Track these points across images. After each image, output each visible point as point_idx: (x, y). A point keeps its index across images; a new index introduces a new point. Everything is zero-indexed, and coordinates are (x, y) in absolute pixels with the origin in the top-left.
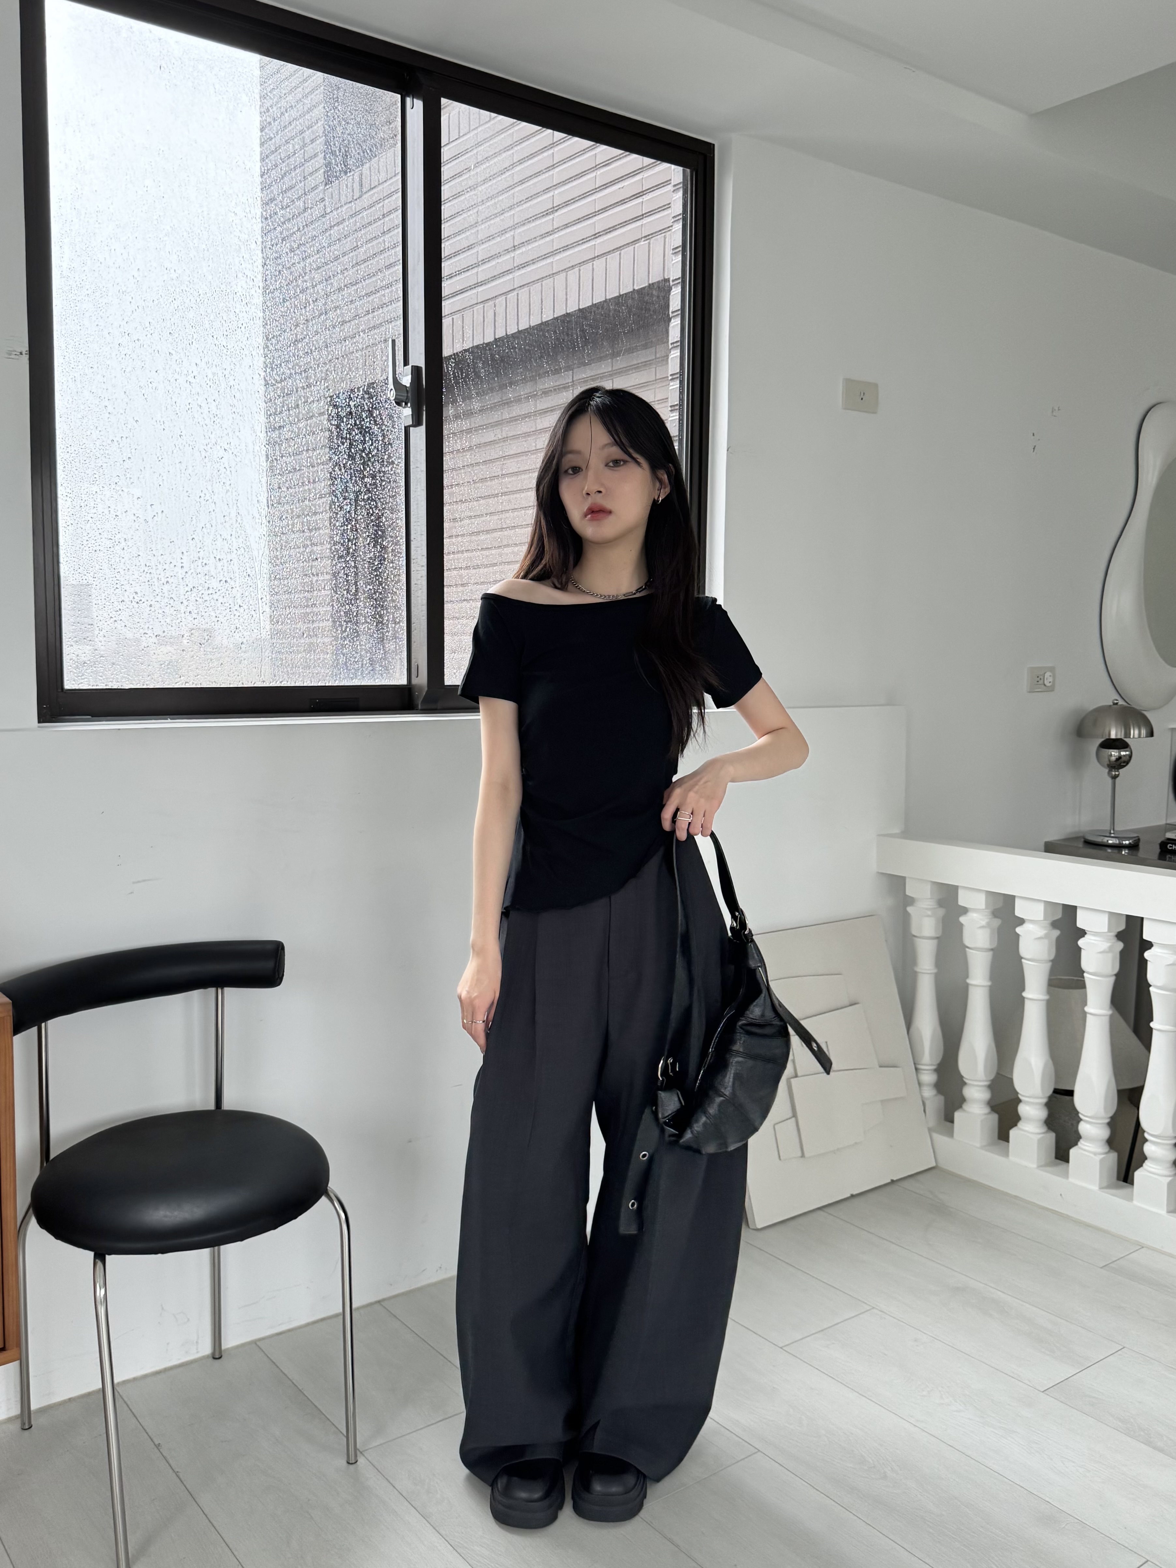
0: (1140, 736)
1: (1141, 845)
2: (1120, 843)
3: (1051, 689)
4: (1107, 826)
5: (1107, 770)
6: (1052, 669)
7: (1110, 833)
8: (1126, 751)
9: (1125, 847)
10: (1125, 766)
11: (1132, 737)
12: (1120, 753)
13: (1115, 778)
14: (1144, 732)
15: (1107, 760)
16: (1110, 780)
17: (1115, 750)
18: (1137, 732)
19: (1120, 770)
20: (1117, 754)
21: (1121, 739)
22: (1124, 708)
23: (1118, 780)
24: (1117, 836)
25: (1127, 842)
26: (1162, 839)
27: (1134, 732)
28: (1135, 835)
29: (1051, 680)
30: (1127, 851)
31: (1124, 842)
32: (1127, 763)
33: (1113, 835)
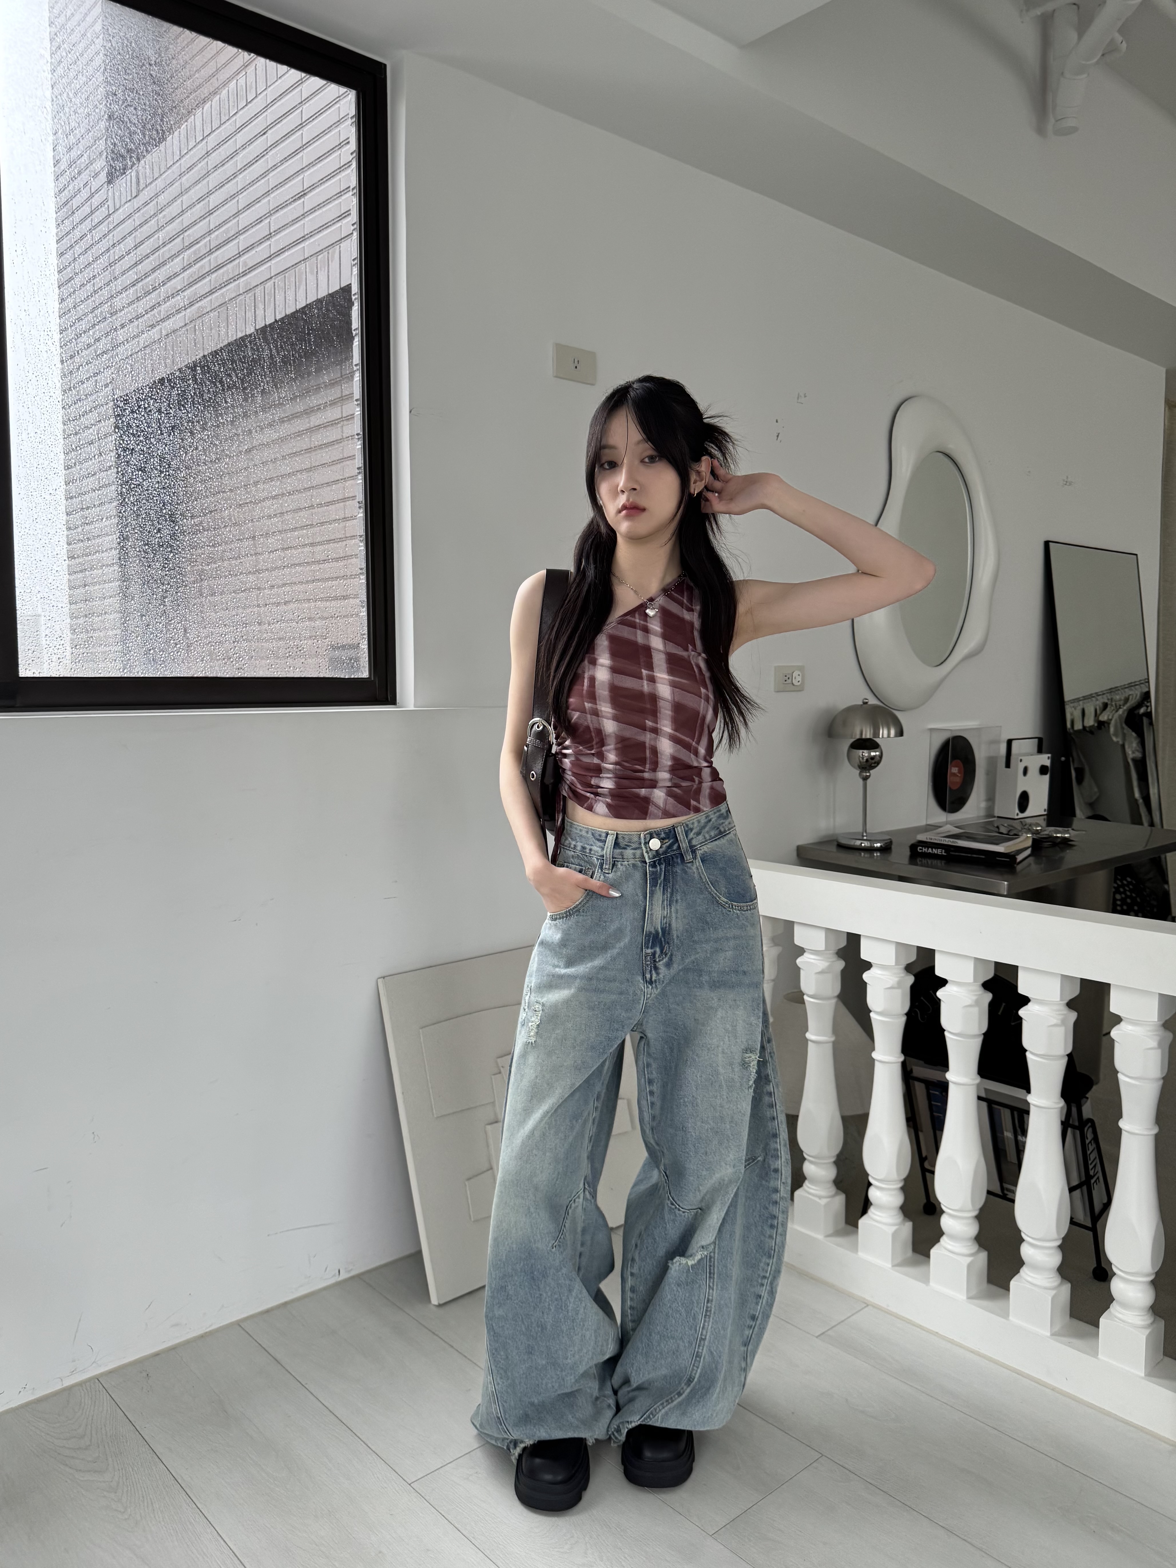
0: (889, 736)
1: (893, 847)
2: (871, 847)
3: (800, 689)
4: (860, 829)
5: (858, 772)
6: (801, 669)
7: (863, 836)
8: (875, 752)
9: (877, 850)
10: (875, 767)
11: (881, 736)
12: (869, 753)
13: (865, 779)
14: (893, 732)
15: (858, 761)
16: (861, 782)
17: (865, 751)
18: (885, 733)
19: (871, 771)
20: (866, 755)
21: (870, 739)
22: (875, 707)
23: (869, 781)
24: (869, 838)
25: (879, 845)
26: (913, 842)
27: (883, 732)
28: (889, 837)
29: (800, 680)
30: (878, 854)
31: (875, 845)
32: (878, 763)
33: (865, 838)
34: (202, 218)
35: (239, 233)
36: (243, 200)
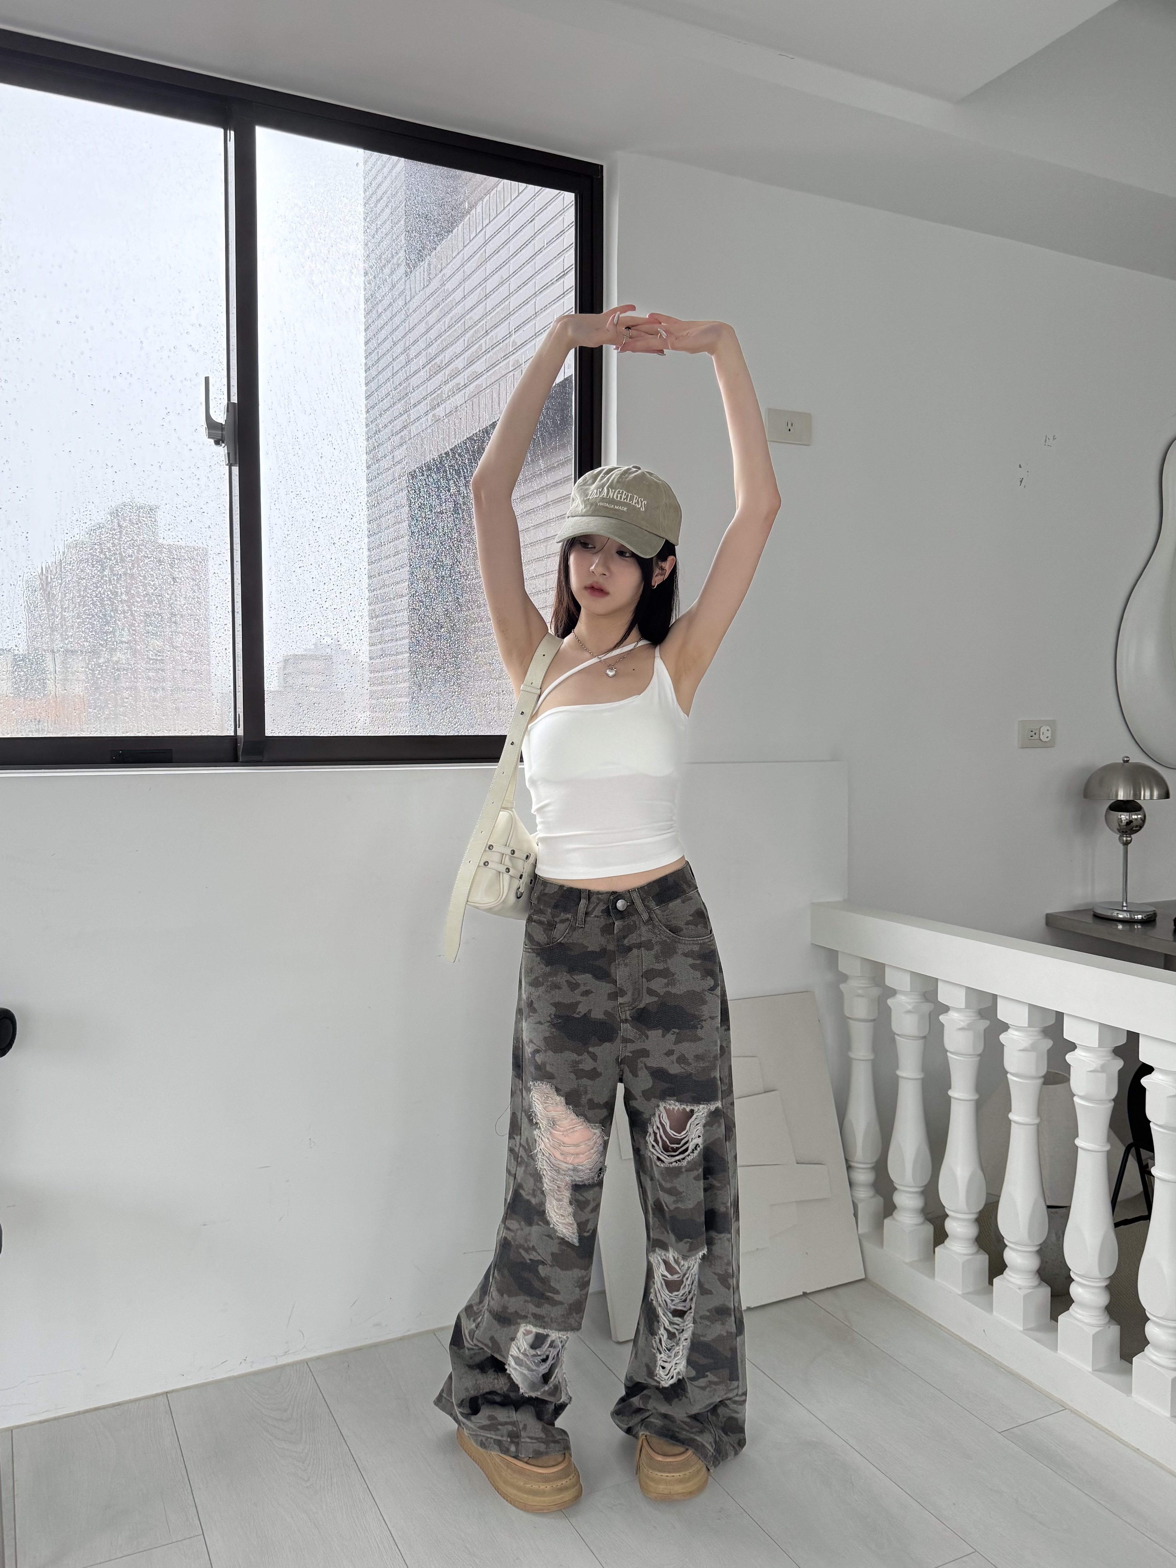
0: (1152, 797)
1: (1157, 919)
2: (1131, 918)
3: (1049, 745)
4: (1119, 899)
5: (1117, 836)
6: (1050, 723)
7: (1123, 906)
8: (1137, 815)
9: (1135, 922)
10: (1138, 831)
11: (1143, 798)
12: (1131, 816)
13: (1126, 844)
14: (1156, 793)
15: (1117, 824)
16: (1121, 846)
17: (1125, 814)
18: (1148, 794)
19: (1132, 836)
20: (1127, 818)
21: (1131, 801)
22: (1137, 766)
23: (1130, 847)
24: (1128, 910)
25: (1140, 917)
28: (1151, 909)
29: (1049, 735)
30: (1139, 927)
31: (1136, 917)
32: (1141, 827)
33: (1125, 908)
34: (479, 302)
35: (510, 314)
36: (514, 283)
